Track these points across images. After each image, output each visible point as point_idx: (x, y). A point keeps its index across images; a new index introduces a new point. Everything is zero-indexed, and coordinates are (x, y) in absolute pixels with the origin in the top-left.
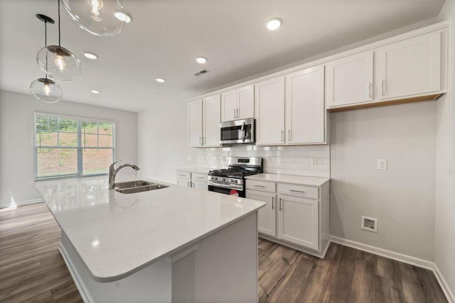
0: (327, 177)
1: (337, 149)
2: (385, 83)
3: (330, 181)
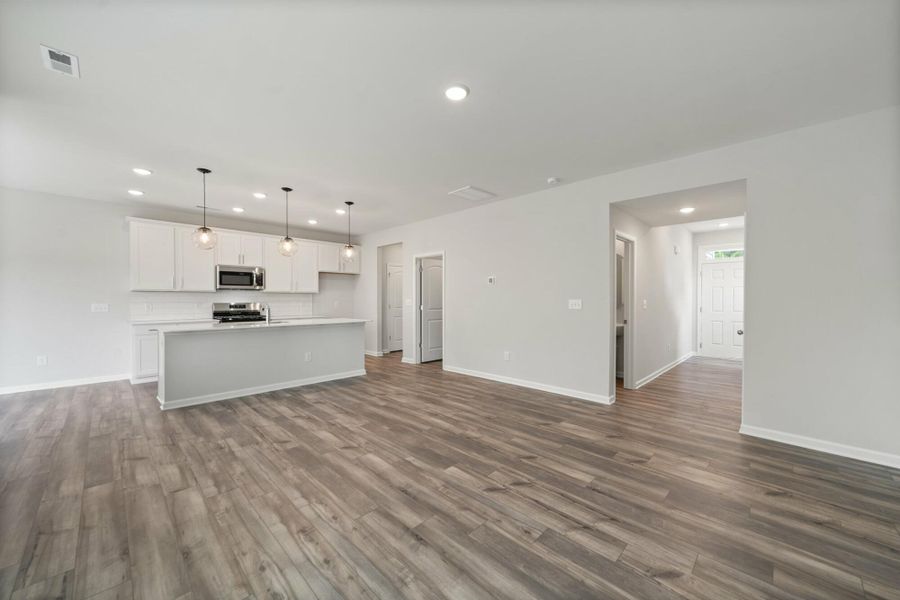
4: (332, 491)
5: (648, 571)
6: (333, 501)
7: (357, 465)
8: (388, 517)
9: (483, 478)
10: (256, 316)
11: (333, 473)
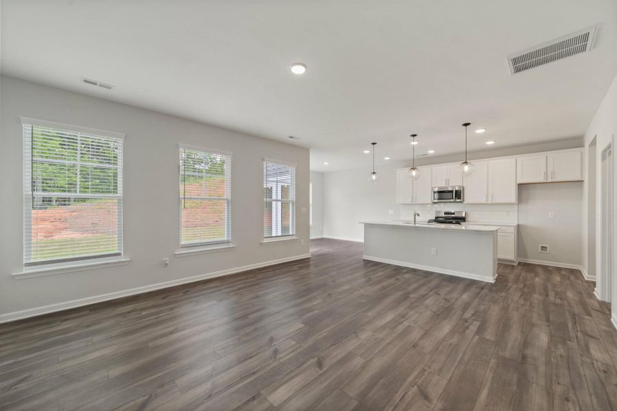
0: (516, 223)
1: (523, 207)
2: (553, 173)
3: (518, 225)
5: (156, 395)
10: (460, 220)
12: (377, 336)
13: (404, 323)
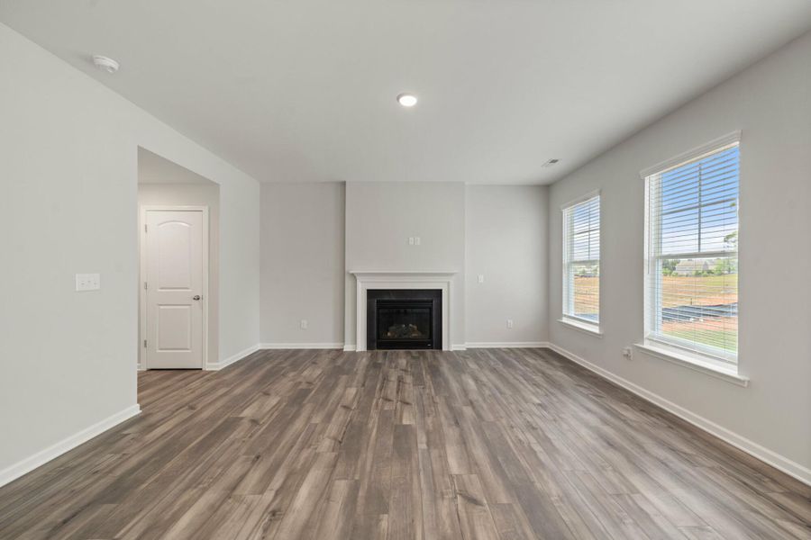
4: (509, 447)
6: (510, 438)
7: (476, 464)
8: (479, 416)
9: (398, 414)
11: (504, 466)
12: (310, 450)
13: (273, 493)
